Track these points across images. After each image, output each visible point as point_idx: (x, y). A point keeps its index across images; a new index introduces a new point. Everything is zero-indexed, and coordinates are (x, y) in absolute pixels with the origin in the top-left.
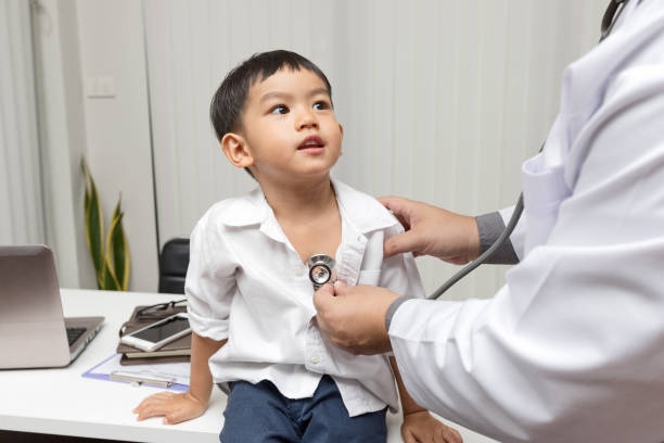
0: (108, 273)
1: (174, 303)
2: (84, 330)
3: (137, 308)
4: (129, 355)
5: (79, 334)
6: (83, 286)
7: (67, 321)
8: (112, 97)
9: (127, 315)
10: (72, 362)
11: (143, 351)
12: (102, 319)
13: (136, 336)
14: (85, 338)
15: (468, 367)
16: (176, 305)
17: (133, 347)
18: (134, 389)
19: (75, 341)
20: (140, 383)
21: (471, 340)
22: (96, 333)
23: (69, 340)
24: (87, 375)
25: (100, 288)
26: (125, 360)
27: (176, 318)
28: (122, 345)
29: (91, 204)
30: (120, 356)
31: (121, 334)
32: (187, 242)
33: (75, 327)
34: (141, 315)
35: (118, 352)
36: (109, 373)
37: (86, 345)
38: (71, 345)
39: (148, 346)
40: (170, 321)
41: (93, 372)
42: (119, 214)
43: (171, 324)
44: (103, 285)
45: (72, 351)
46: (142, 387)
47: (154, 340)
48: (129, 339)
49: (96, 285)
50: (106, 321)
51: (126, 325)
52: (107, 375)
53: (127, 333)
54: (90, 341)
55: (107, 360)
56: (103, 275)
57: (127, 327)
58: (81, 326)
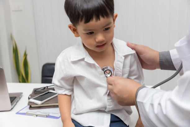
0: (23, 76)
1: (47, 87)
2: (15, 98)
3: (34, 89)
4: (32, 106)
5: (14, 99)
6: (14, 82)
7: (10, 94)
8: (21, 11)
9: (31, 92)
10: (12, 109)
11: (37, 104)
12: (22, 93)
13: (34, 99)
14: (16, 100)
15: (165, 113)
16: (48, 87)
17: (33, 103)
18: (35, 118)
19: (12, 101)
20: (37, 116)
21: (166, 103)
22: (20, 98)
23: (11, 101)
24: (18, 113)
25: (20, 82)
26: (31, 108)
27: (48, 92)
28: (30, 102)
29: (15, 51)
30: (29, 106)
31: (29, 98)
32: (54, 64)
33: (12, 96)
34: (36, 92)
35: (28, 105)
36: (26, 112)
37: (17, 103)
38: (11, 103)
39: (39, 102)
40: (46, 93)
41: (19, 112)
42: (25, 55)
43: (47, 94)
44: (21, 81)
45: (12, 105)
46: (37, 117)
47: (41, 100)
48: (32, 100)
49: (18, 81)
50: (23, 94)
51: (31, 95)
52: (25, 113)
53: (31, 98)
54: (18, 101)
55: (24, 108)
56: (21, 77)
57: (31, 96)
58: (14, 96)
